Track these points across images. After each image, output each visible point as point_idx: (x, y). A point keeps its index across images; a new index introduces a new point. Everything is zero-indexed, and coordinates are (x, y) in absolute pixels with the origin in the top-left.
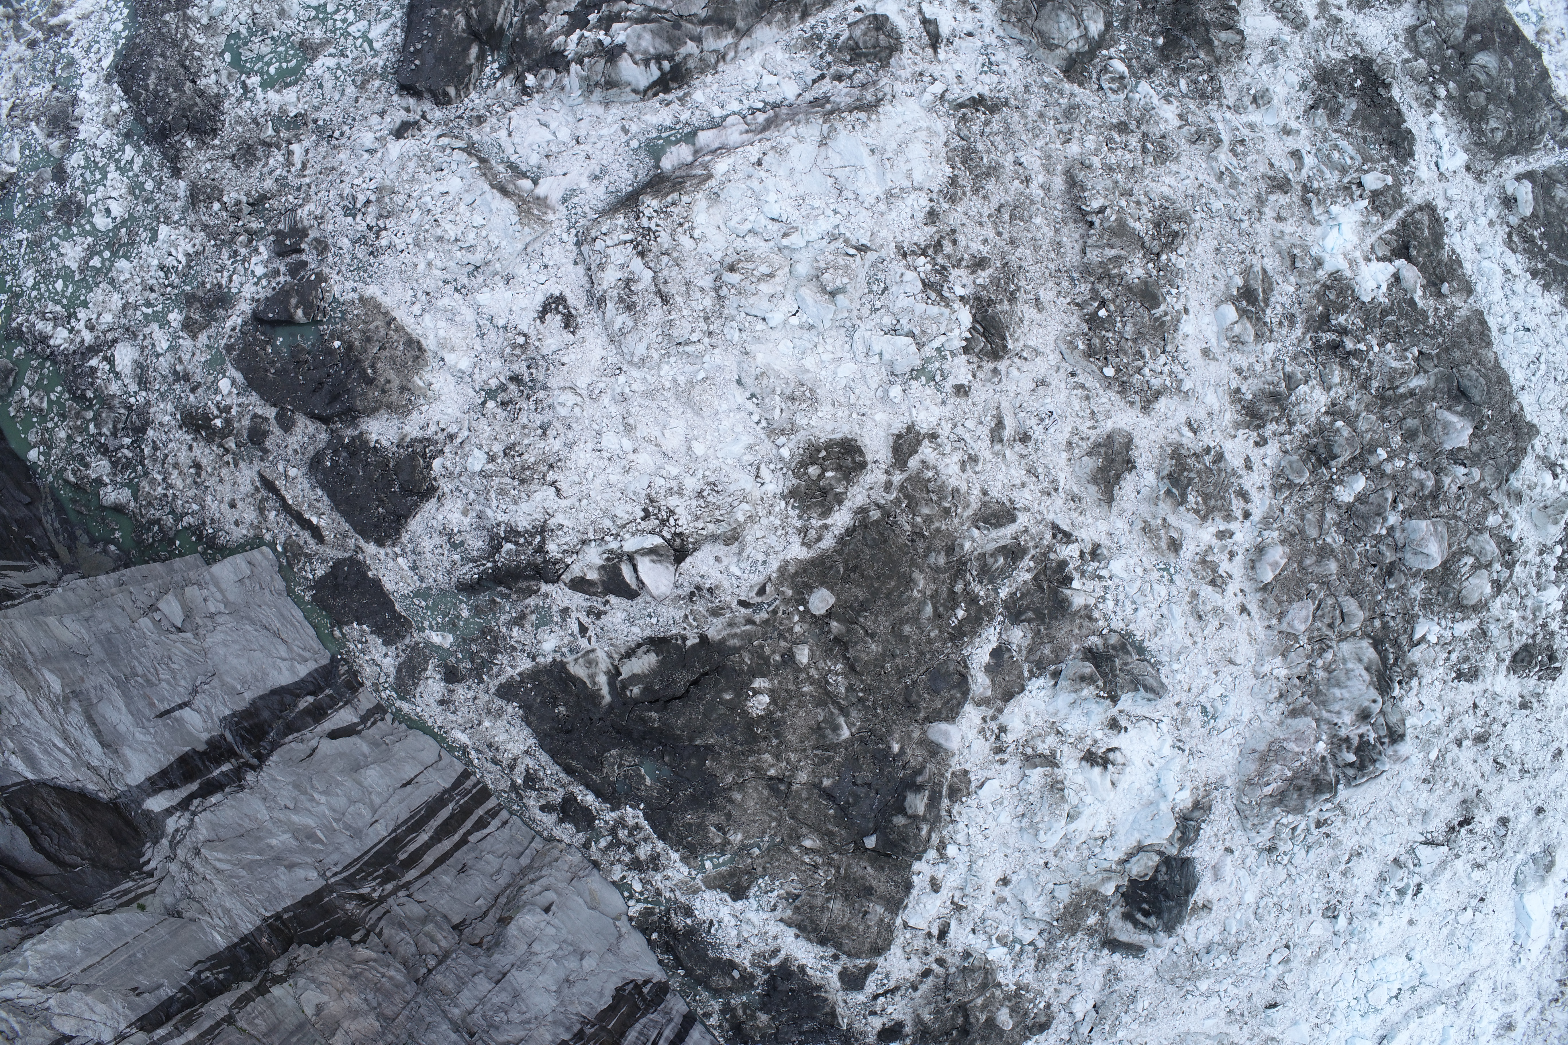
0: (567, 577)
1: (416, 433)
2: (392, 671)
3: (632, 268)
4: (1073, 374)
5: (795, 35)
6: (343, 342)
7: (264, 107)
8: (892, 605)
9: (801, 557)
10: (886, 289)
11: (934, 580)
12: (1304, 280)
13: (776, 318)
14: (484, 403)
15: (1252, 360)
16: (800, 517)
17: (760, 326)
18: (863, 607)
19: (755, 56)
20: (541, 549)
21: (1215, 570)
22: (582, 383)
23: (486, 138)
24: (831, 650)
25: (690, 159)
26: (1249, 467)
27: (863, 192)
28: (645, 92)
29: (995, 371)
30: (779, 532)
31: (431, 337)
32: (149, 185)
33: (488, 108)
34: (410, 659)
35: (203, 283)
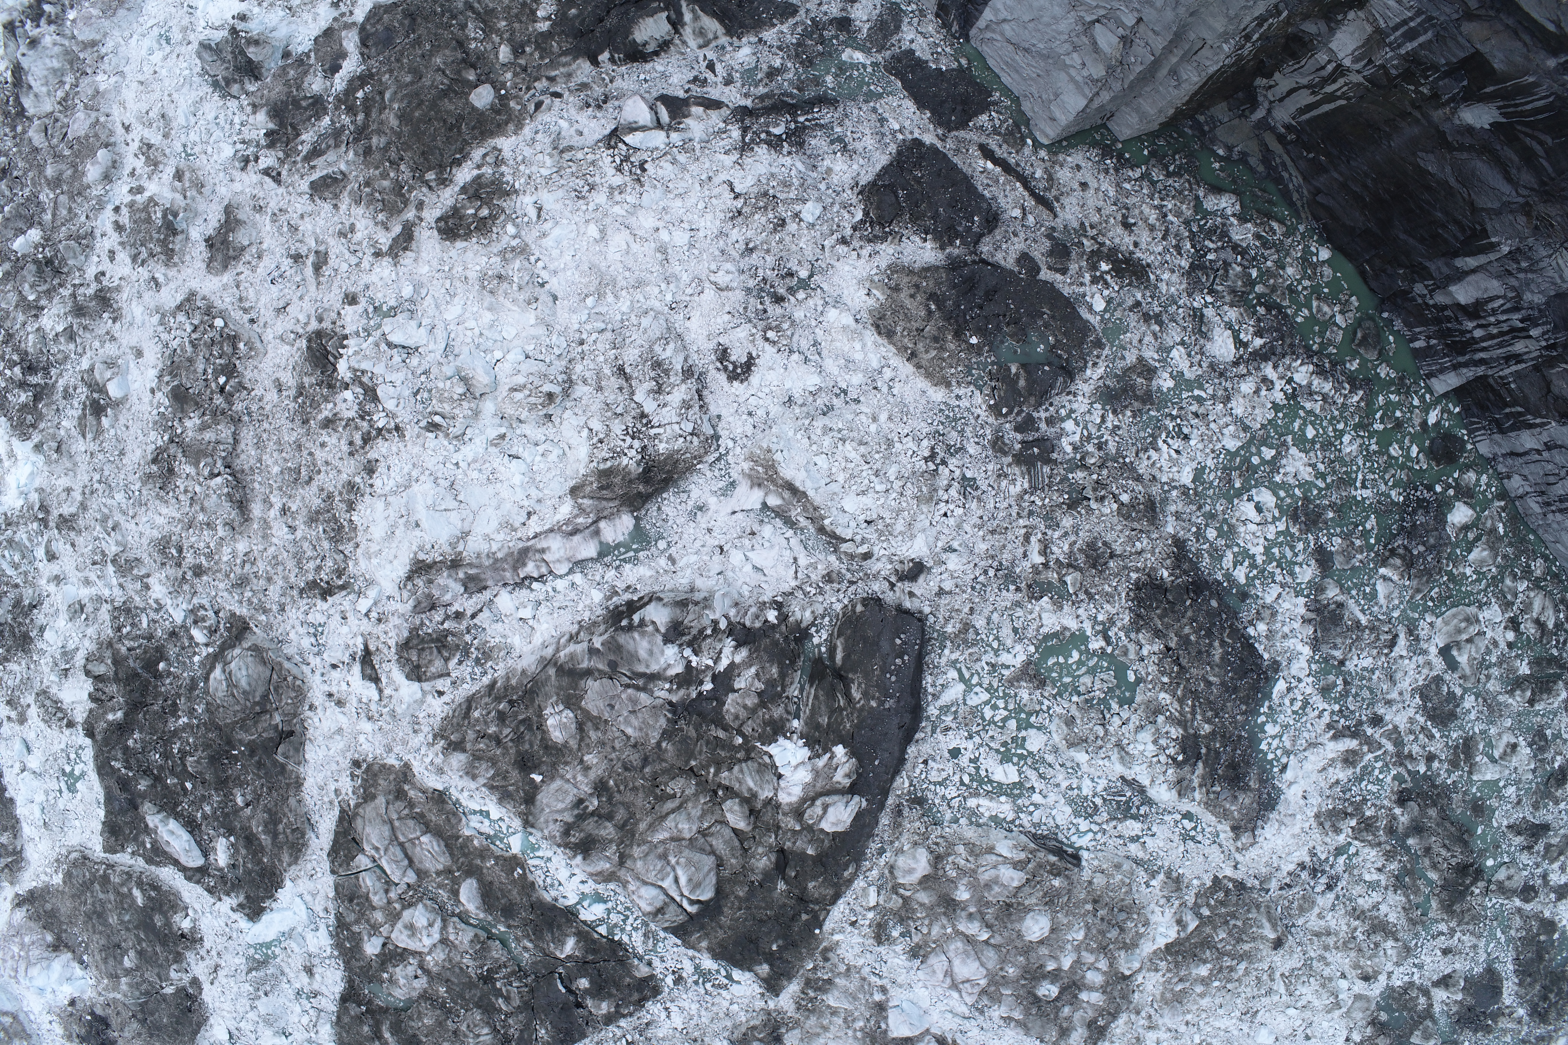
0: (725, 112)
1: (882, 247)
2: (905, 28)
3: (655, 404)
4: (252, 321)
5: (501, 665)
6: (967, 342)
7: (1081, 611)
8: (417, 94)
9: (503, 139)
10: (416, 394)
11: (382, 123)
12: (51, 431)
13: (515, 356)
14: (811, 276)
15: (101, 351)
16: (502, 174)
17: (530, 348)
18: (444, 94)
19: (541, 640)
20: (745, 130)
21: (148, 158)
22: (710, 293)
23: (822, 557)
24: (478, 58)
25: (602, 524)
26: (112, 254)
27: (430, 485)
28: (650, 600)
29: (320, 320)
30: (520, 158)
31: (869, 344)
32: (1211, 534)
33: (821, 592)
34: (886, 37)
35: (1134, 417)
